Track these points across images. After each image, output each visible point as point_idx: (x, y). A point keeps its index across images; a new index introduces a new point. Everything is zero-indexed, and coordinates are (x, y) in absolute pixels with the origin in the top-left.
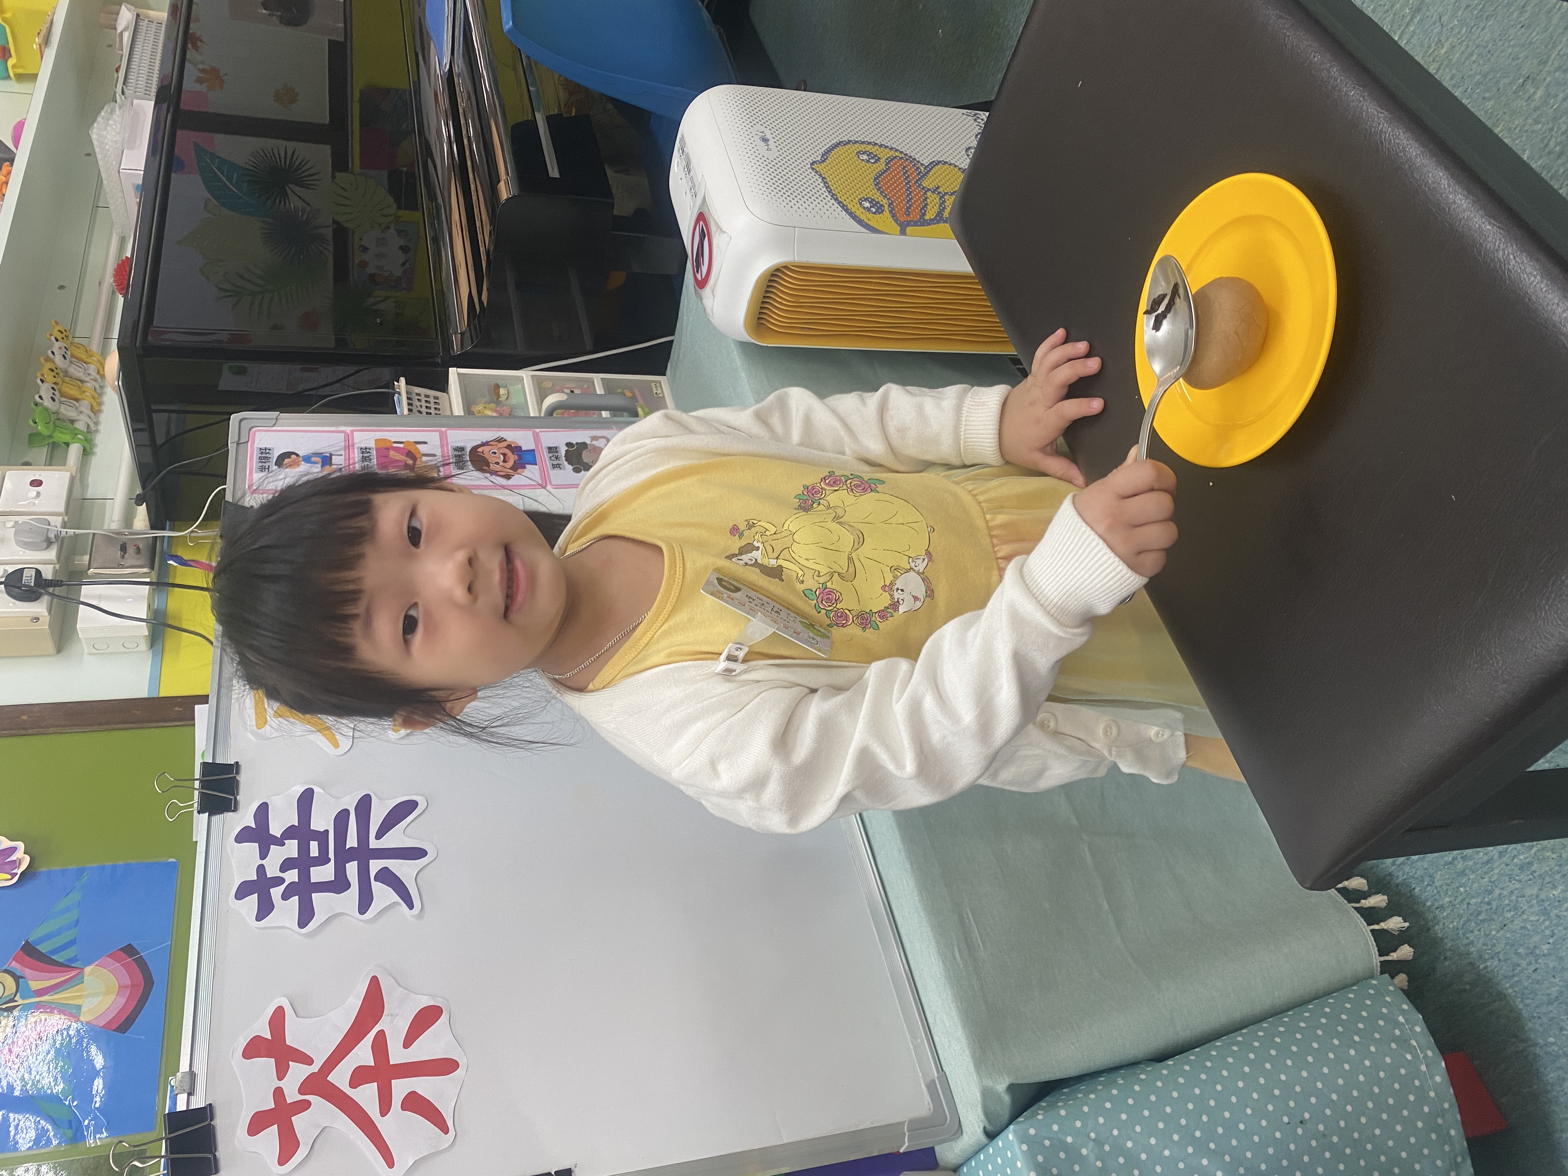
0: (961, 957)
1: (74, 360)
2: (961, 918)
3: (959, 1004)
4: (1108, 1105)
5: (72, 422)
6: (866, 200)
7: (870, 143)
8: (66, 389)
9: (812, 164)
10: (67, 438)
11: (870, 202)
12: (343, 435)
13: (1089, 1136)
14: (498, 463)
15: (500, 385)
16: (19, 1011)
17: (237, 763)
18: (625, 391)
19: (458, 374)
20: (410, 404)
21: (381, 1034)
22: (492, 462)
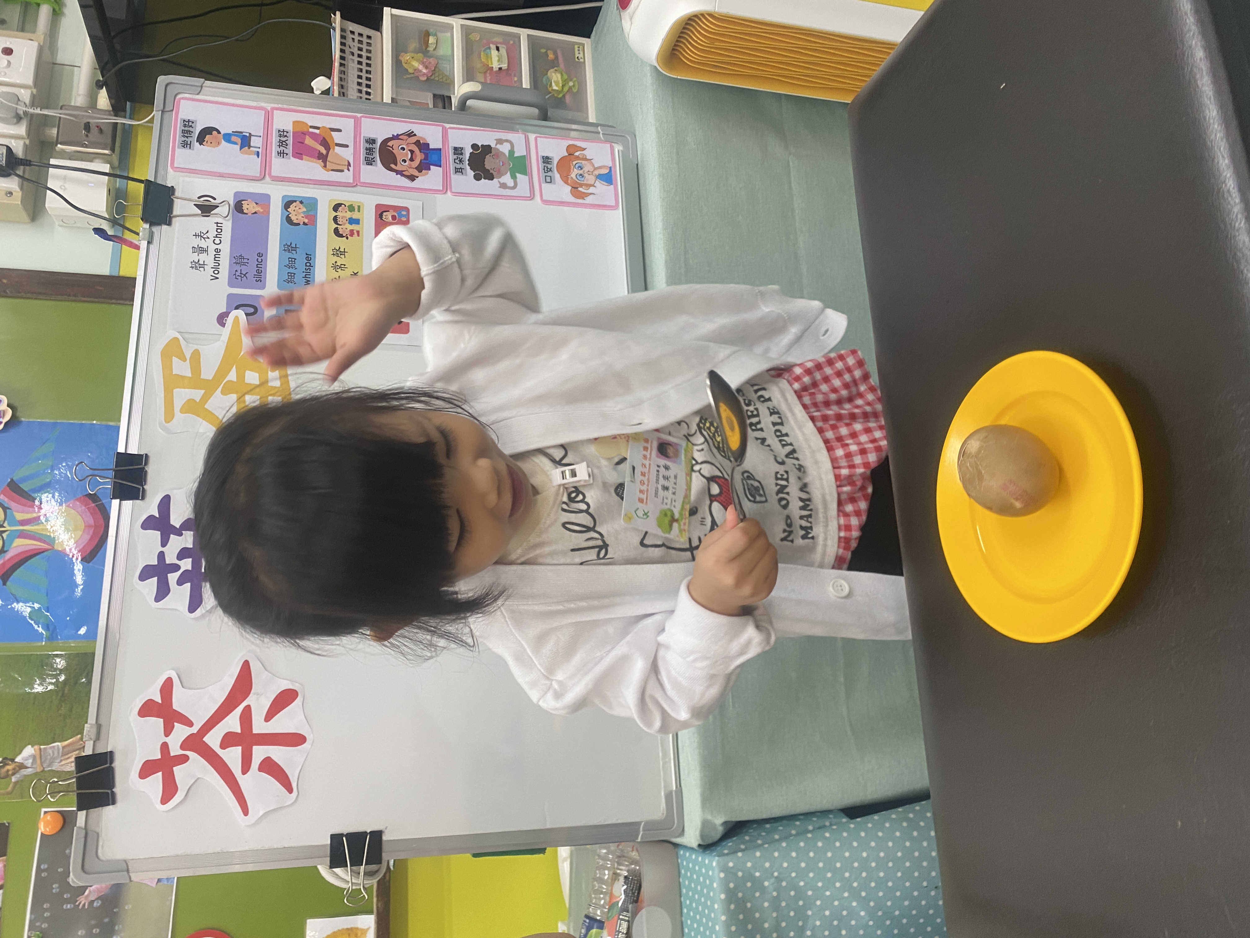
4: (794, 854)
12: (263, 112)
14: (405, 161)
15: (431, 31)
16: (8, 536)
17: (146, 454)
18: (549, 52)
19: (392, 16)
20: (342, 44)
21: (248, 708)
22: (399, 159)
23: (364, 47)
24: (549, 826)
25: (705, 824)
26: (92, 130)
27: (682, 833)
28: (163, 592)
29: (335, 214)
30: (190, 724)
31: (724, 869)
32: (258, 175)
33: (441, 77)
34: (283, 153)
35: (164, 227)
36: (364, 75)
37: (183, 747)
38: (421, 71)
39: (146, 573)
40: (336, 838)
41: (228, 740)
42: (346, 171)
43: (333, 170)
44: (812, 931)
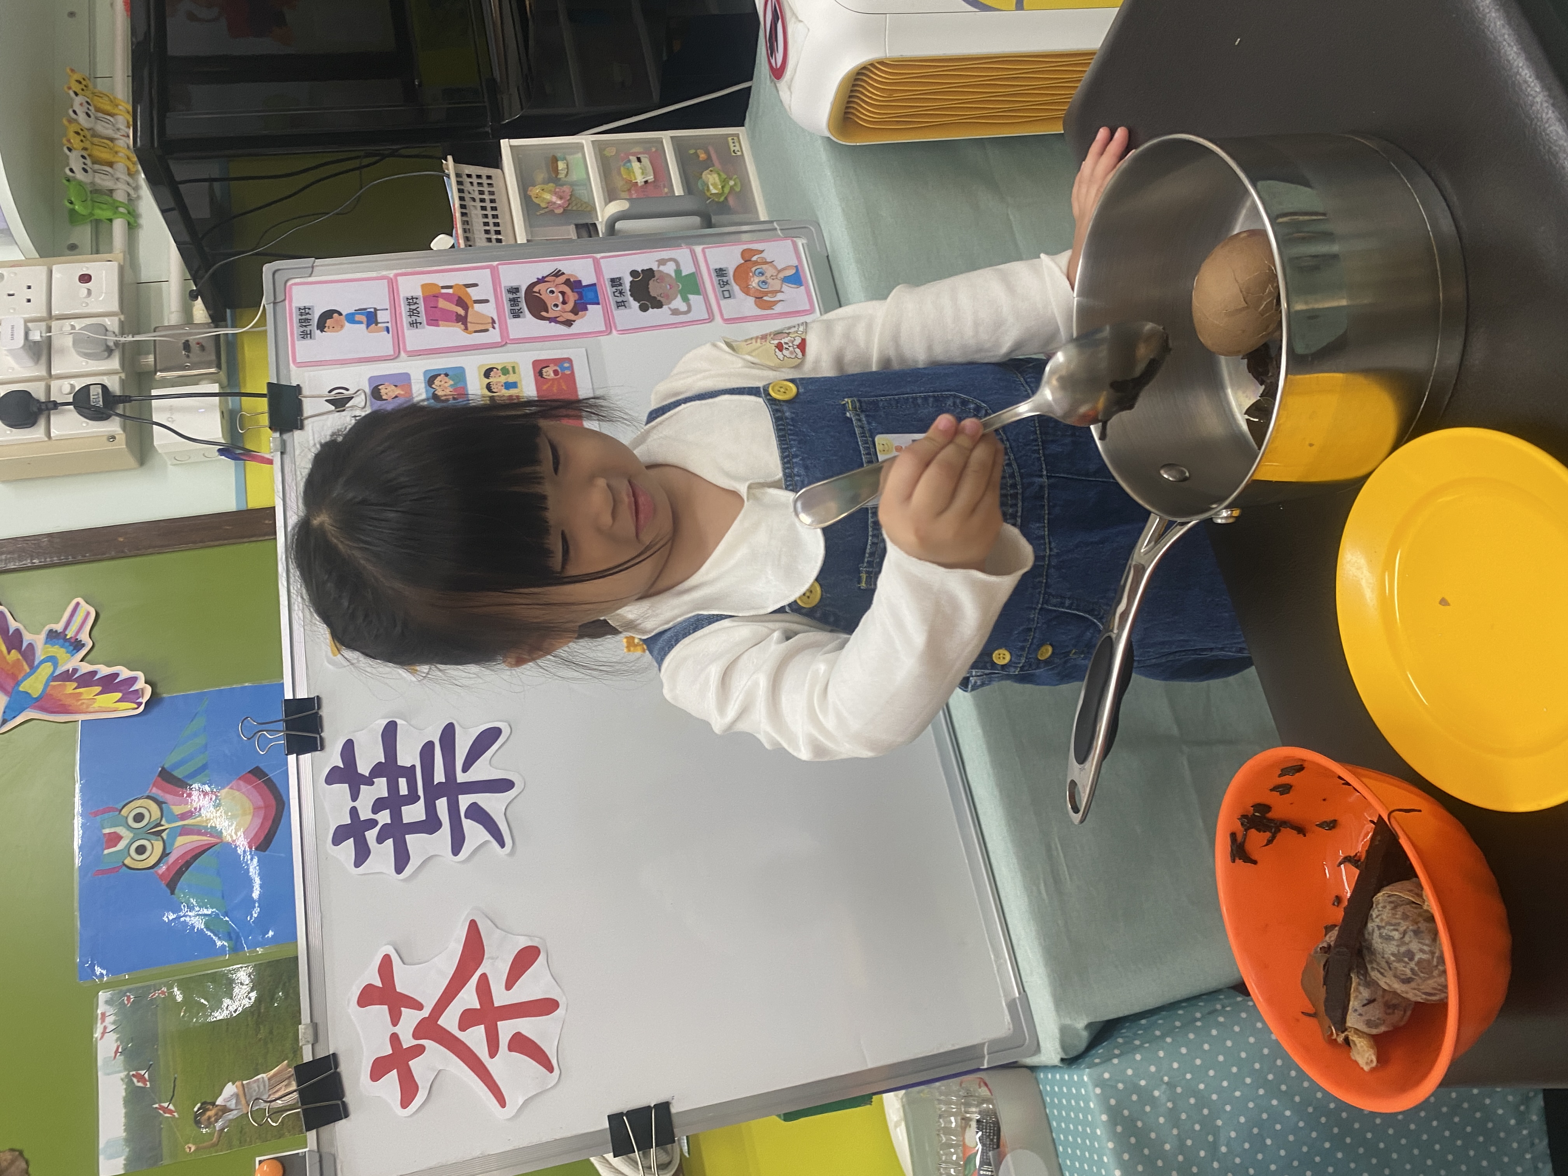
0: (1047, 891)
2: (1049, 849)
3: (1043, 942)
4: (1184, 1050)
5: (111, 191)
8: (96, 153)
10: (108, 214)
12: (385, 281)
13: (1162, 1080)
14: (556, 305)
15: (559, 155)
16: (168, 834)
17: (318, 696)
18: (699, 151)
19: (510, 146)
20: (460, 191)
21: (484, 977)
22: (550, 305)
23: (486, 189)
24: (870, 1066)
25: (1064, 1031)
26: (192, 350)
27: (1038, 1050)
28: (362, 854)
29: (487, 381)
30: (419, 1006)
31: (1100, 1083)
32: (392, 353)
33: (579, 205)
34: (416, 323)
35: (297, 433)
36: (491, 220)
37: (416, 1035)
38: (555, 203)
39: (340, 834)
40: (615, 1119)
41: (468, 1019)
42: (491, 329)
43: (476, 332)
44: (1227, 1146)
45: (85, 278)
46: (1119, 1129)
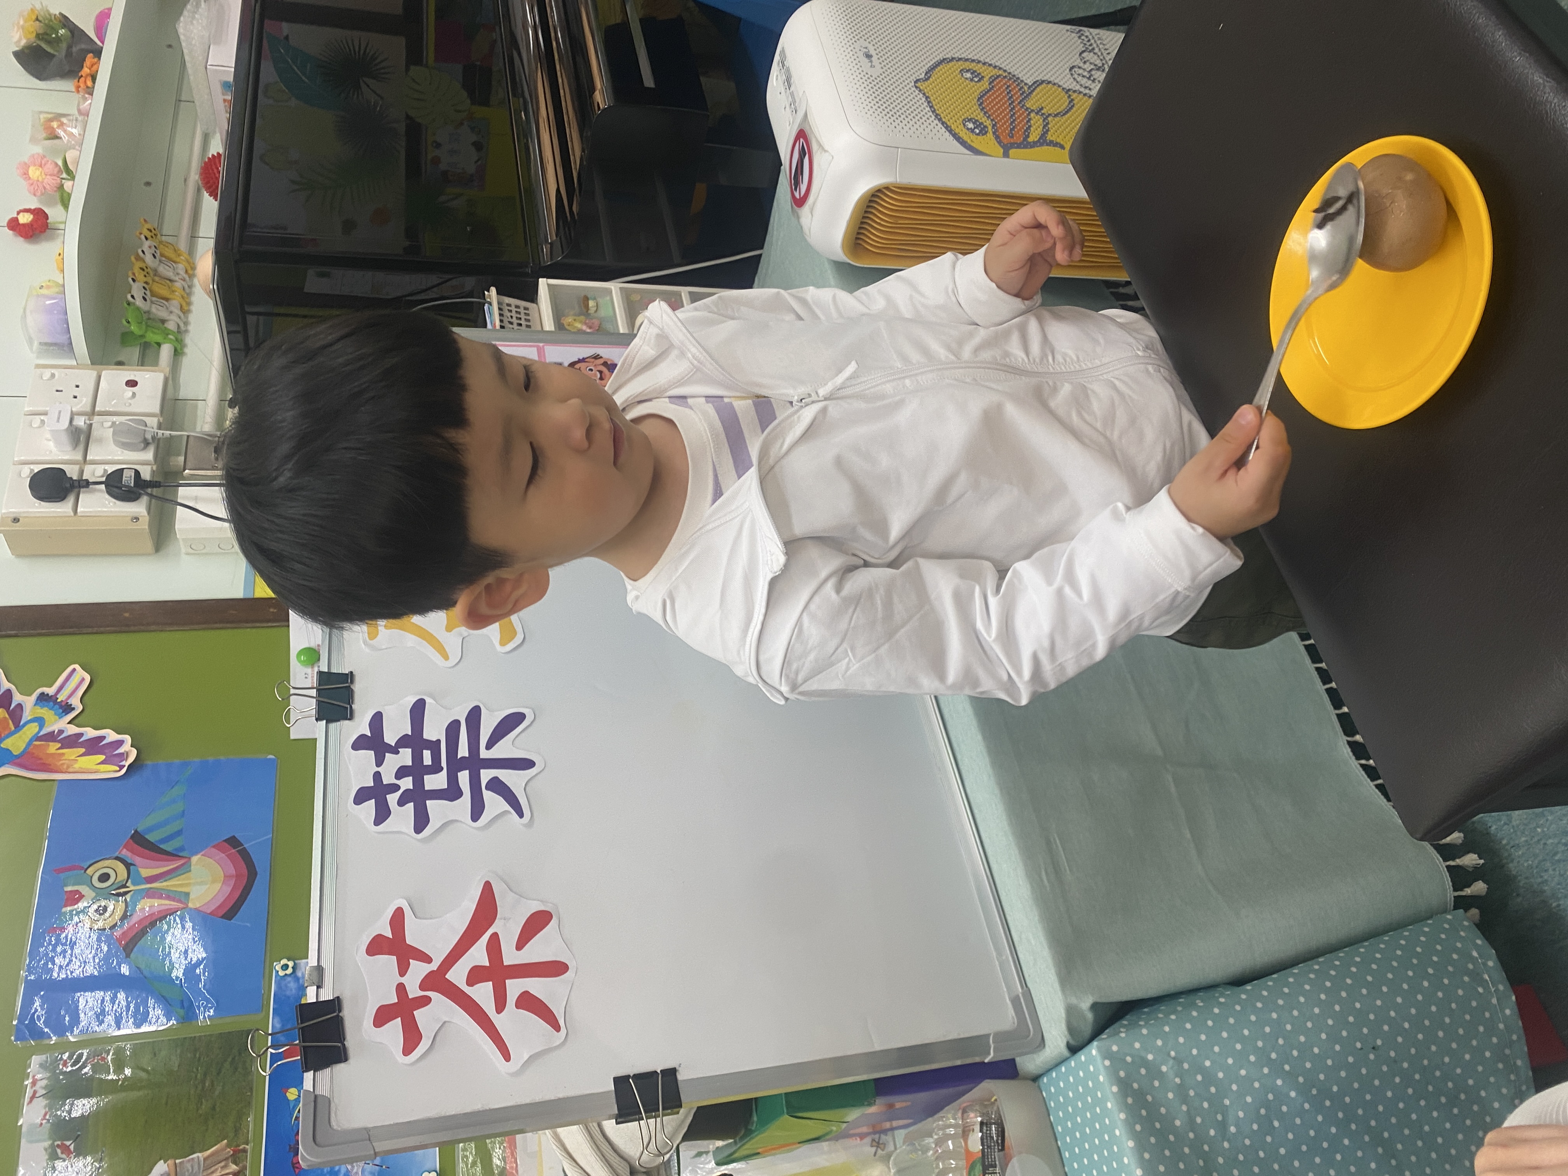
0: (1049, 881)
1: (164, 259)
2: (1048, 843)
3: (1046, 925)
4: (1188, 1026)
5: (163, 321)
6: (970, 120)
7: (973, 61)
8: (157, 288)
9: (916, 82)
10: (158, 338)
11: (974, 123)
13: (1169, 1055)
15: (589, 296)
17: (351, 672)
19: (548, 284)
20: (501, 315)
21: (495, 936)
24: (878, 1047)
25: (1071, 1011)
27: (1041, 1046)
28: (382, 814)
30: (428, 959)
37: (422, 987)
39: (361, 796)
40: (620, 1082)
41: (476, 975)
44: (1236, 1126)
45: (132, 383)
46: (1130, 1100)
